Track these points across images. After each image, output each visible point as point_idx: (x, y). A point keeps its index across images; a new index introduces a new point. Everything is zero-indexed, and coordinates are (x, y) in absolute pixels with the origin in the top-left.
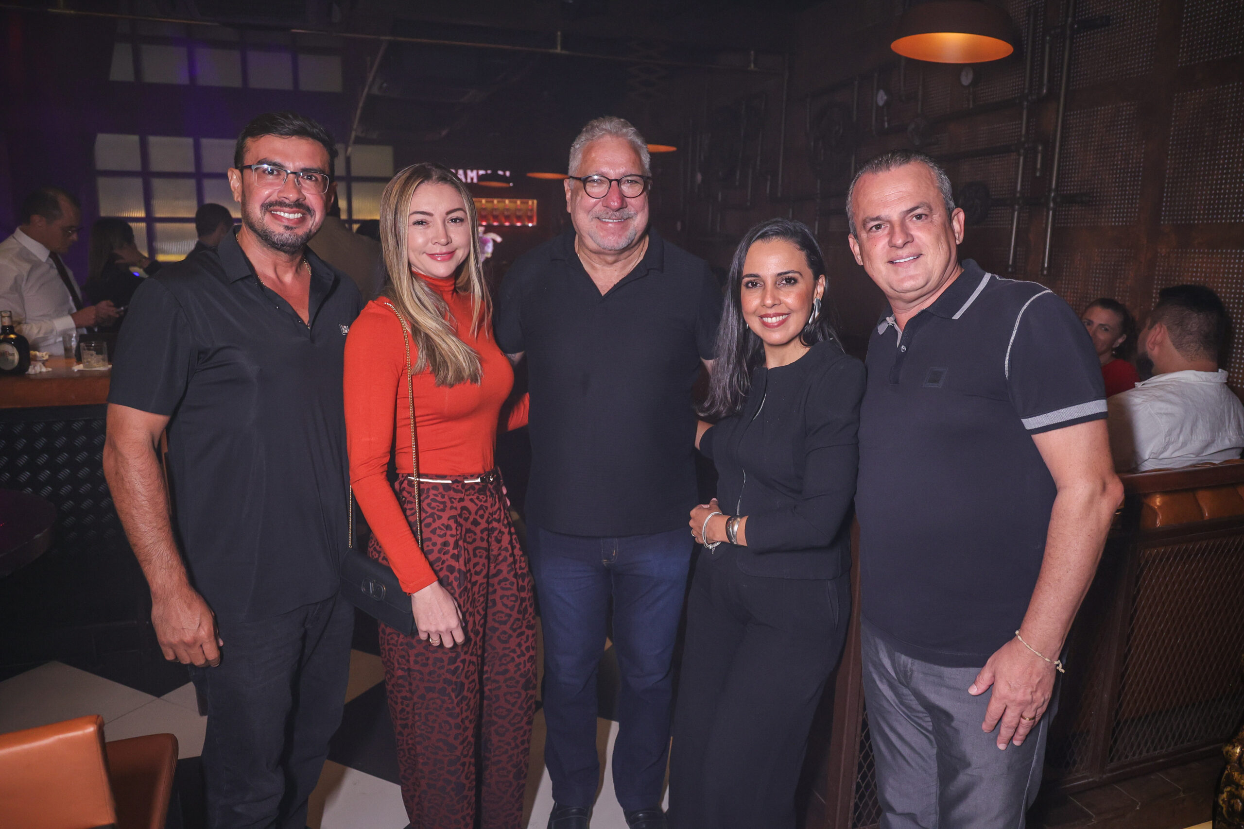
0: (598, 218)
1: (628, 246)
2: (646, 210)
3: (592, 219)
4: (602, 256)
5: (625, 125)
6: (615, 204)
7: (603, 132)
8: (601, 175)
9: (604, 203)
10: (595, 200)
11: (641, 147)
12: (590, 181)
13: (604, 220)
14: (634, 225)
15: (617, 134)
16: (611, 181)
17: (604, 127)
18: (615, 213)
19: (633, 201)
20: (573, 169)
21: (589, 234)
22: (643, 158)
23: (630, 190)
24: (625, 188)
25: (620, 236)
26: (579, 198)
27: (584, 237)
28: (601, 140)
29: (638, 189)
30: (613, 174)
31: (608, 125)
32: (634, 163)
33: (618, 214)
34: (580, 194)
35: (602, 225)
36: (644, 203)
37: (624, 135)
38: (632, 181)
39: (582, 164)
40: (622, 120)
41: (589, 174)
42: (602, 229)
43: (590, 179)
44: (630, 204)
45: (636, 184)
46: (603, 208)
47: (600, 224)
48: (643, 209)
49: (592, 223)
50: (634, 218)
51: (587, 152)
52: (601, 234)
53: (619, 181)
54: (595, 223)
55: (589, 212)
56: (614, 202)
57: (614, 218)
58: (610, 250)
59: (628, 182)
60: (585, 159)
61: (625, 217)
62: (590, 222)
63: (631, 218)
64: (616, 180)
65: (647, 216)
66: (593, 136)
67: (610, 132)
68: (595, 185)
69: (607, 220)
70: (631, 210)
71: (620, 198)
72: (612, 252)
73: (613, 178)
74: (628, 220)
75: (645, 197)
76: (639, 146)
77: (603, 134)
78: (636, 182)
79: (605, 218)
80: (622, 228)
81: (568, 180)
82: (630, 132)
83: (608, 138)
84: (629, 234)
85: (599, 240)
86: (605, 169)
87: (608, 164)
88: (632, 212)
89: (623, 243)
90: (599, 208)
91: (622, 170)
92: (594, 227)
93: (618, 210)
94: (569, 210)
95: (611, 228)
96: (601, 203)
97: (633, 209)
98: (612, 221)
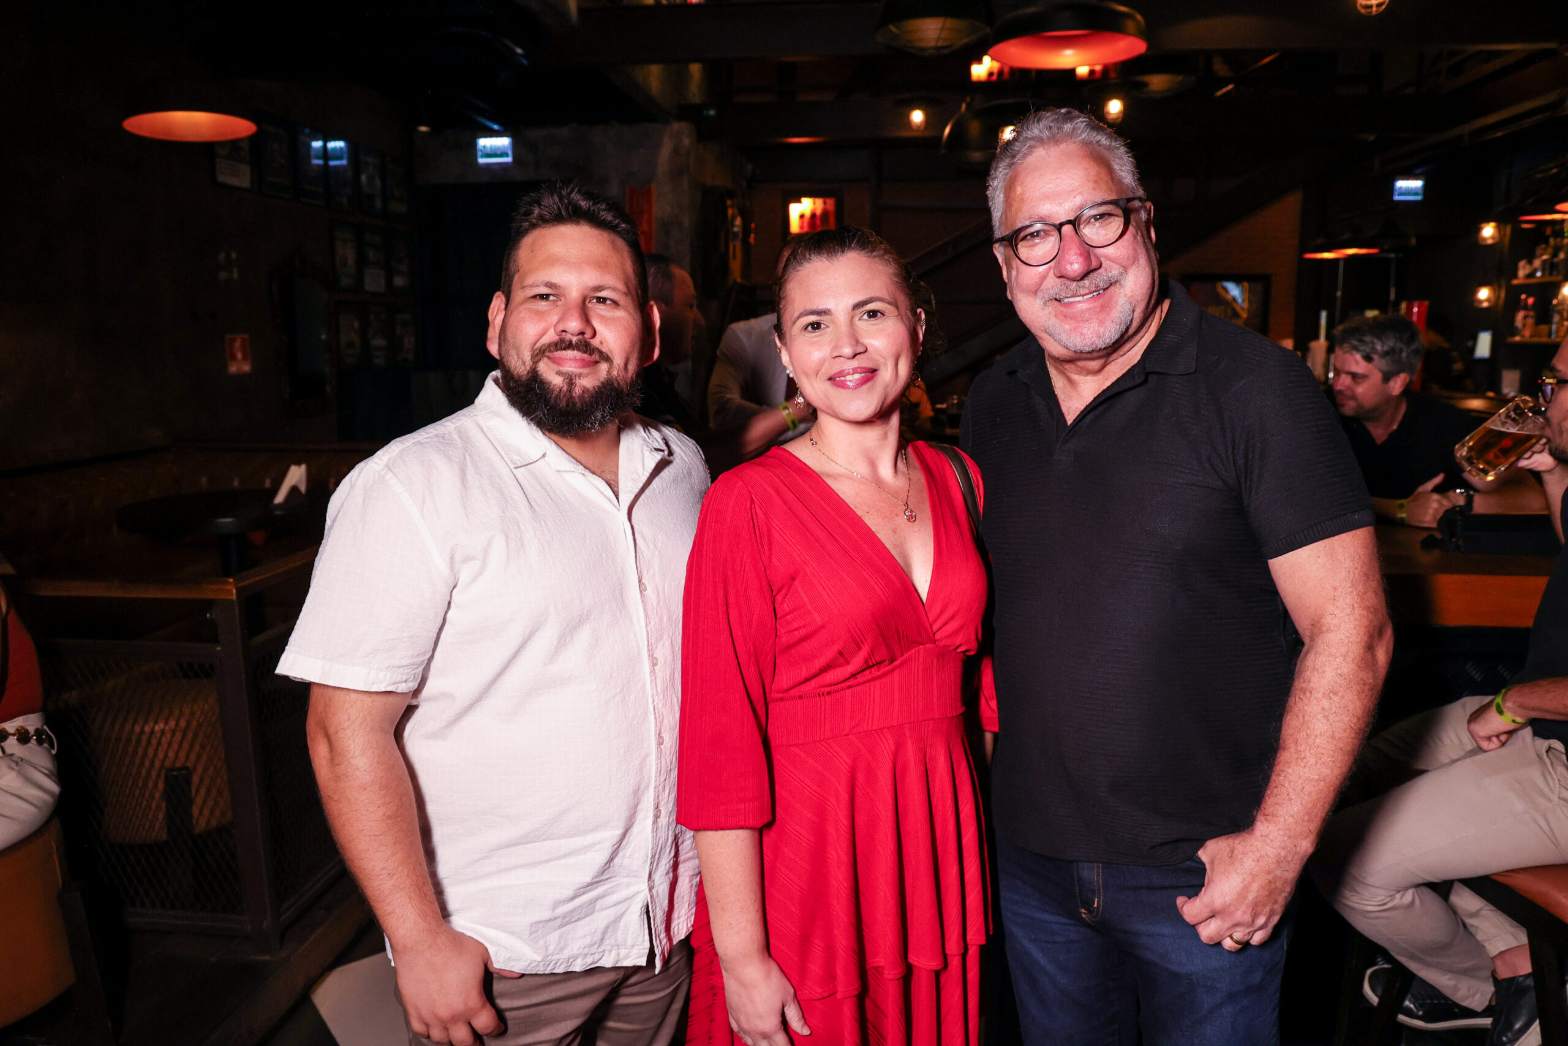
0: (1056, 299)
1: (1122, 336)
2: (1143, 260)
3: (1045, 304)
4: (1081, 364)
5: (1068, 118)
6: (1075, 266)
8: (1041, 220)
9: (1056, 270)
10: (1041, 269)
12: (1024, 238)
13: (1066, 300)
14: (1125, 295)
15: (1054, 140)
16: (1059, 227)
18: (1081, 283)
20: (997, 225)
21: (1046, 332)
22: (1116, 167)
23: (1103, 232)
24: (1093, 233)
25: (1101, 323)
26: (1014, 273)
27: (1040, 338)
28: (1031, 159)
29: (1116, 225)
30: (1062, 211)
32: (1096, 182)
33: (1086, 282)
34: (1014, 265)
35: (1065, 310)
36: (1135, 250)
37: (1072, 134)
38: (1102, 216)
40: (1063, 111)
42: (1065, 317)
43: (1022, 235)
44: (1108, 258)
45: (1112, 219)
46: (1058, 280)
48: (1135, 259)
49: (1046, 311)
50: (1122, 282)
52: (1067, 327)
53: (1075, 223)
55: (1035, 293)
57: (1082, 292)
59: (1096, 220)
63: (1116, 282)
64: (1069, 222)
66: (1014, 157)
67: (1041, 141)
70: (1111, 271)
71: (1081, 255)
72: (1095, 354)
73: (1064, 220)
74: (1112, 288)
75: (1135, 237)
76: (1105, 146)
77: (1029, 147)
78: (1110, 215)
79: (1066, 297)
80: (1101, 306)
83: (1040, 152)
85: (1064, 338)
87: (1047, 197)
88: (1115, 271)
89: (1109, 333)
90: (1052, 283)
91: (1078, 200)
93: (1084, 276)
94: (1010, 298)
95: (1083, 312)
96: (1052, 271)
97: (1116, 266)
98: (1080, 298)
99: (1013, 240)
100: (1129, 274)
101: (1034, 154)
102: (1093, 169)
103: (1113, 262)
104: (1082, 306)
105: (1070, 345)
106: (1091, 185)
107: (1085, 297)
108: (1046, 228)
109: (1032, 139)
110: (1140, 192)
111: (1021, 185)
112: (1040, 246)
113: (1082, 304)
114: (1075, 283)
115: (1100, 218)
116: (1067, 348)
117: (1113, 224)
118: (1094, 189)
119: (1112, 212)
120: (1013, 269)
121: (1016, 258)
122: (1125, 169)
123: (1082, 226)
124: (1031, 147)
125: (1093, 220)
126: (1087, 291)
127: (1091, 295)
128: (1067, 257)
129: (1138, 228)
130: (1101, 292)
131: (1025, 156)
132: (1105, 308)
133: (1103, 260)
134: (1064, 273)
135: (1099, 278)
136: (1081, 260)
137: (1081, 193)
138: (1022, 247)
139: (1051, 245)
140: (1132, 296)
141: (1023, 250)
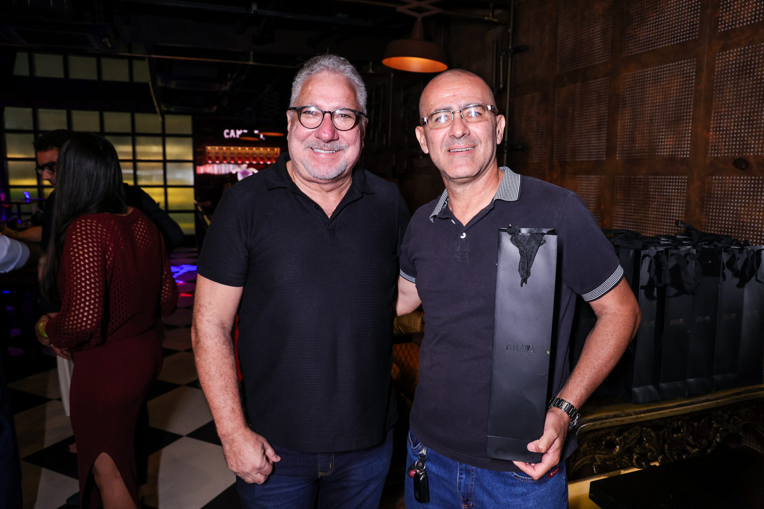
7: (321, 67)
11: (358, 85)
17: (323, 63)
19: (344, 134)
31: (328, 61)
39: (299, 96)
41: (305, 105)
47: (312, 153)
51: (306, 85)
54: (308, 152)
56: (325, 133)
58: (321, 179)
60: (302, 92)
61: (336, 149)
62: (304, 151)
65: (359, 149)
68: (311, 116)
69: (319, 151)
81: (289, 111)
82: (348, 70)
84: (339, 166)
86: (320, 102)
92: (307, 156)
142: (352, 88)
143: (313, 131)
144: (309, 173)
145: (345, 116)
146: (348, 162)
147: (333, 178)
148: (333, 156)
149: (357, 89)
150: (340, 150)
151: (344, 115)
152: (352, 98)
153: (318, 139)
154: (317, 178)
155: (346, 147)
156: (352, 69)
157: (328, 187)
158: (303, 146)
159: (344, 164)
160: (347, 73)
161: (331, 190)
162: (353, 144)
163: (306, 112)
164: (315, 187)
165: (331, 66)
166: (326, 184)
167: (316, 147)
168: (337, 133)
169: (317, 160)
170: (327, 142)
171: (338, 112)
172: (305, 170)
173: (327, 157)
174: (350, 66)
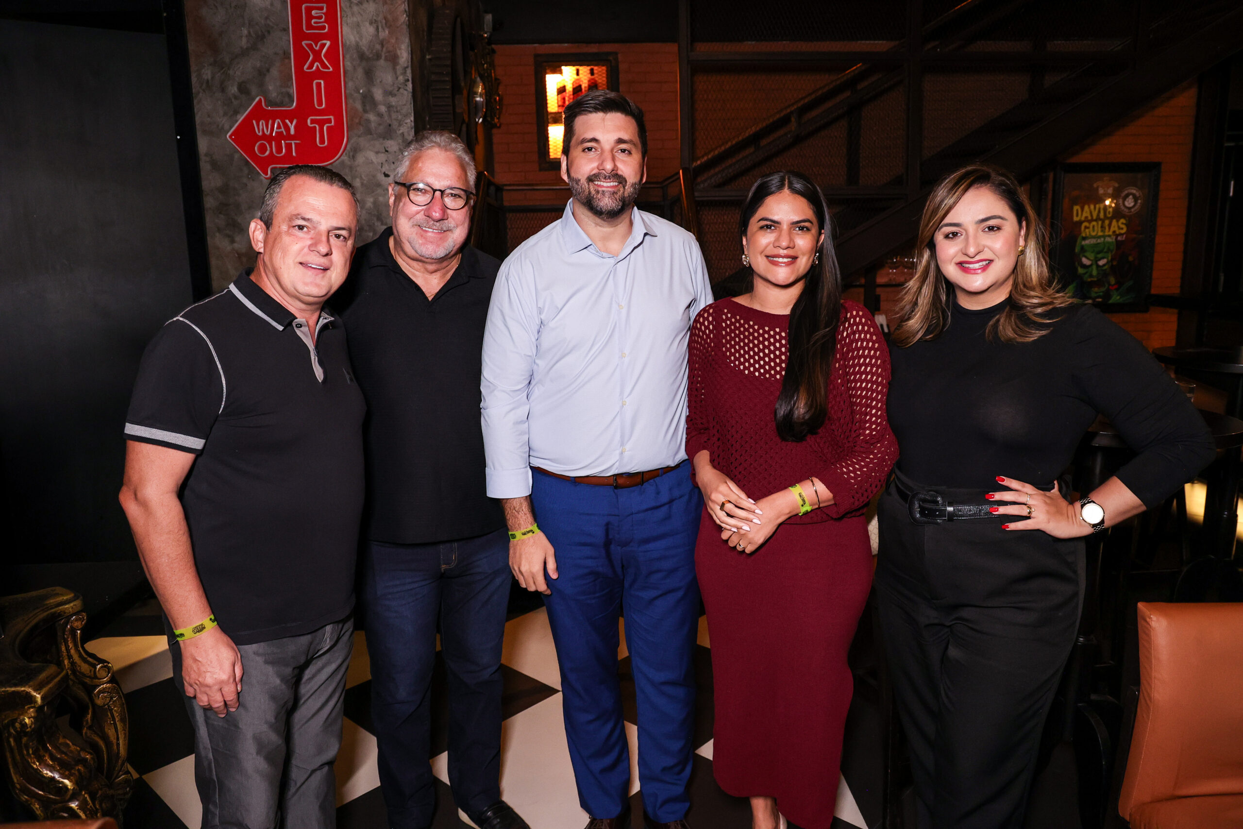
99: (408, 187)
100: (458, 229)
101: (433, 150)
102: (459, 171)
103: (453, 219)
104: (430, 234)
105: (419, 251)
106: (456, 178)
107: (434, 231)
108: (428, 188)
109: (435, 142)
110: (474, 192)
111: (422, 162)
112: (420, 197)
113: (431, 234)
114: (433, 222)
115: (454, 196)
116: (417, 253)
117: (460, 202)
118: (457, 181)
119: (462, 196)
120: (401, 202)
121: (407, 197)
122: (472, 177)
123: (445, 196)
124: (433, 146)
125: (450, 195)
126: (436, 228)
127: (437, 231)
128: (435, 208)
129: (469, 208)
130: (443, 231)
131: (428, 148)
132: (443, 240)
133: (449, 216)
134: (431, 215)
135: (445, 225)
136: (441, 212)
137: (451, 180)
138: (412, 193)
139: (426, 198)
140: (456, 240)
141: (412, 195)
142: (463, 167)
143: (423, 210)
144: (416, 251)
145: (455, 196)
146: (456, 243)
147: (440, 258)
148: (441, 235)
149: (468, 169)
150: (448, 230)
151: (454, 194)
152: (463, 177)
153: (427, 217)
154: (423, 256)
155: (454, 227)
156: (463, 149)
157: (431, 267)
158: (410, 224)
159: (452, 244)
160: (458, 152)
161: (435, 271)
162: (462, 225)
163: (416, 189)
164: (419, 267)
165: (443, 144)
166: (431, 263)
167: (425, 225)
168: (447, 212)
169: (425, 238)
170: (437, 222)
171: (448, 191)
172: (410, 248)
173: (436, 236)
174: (461, 145)
